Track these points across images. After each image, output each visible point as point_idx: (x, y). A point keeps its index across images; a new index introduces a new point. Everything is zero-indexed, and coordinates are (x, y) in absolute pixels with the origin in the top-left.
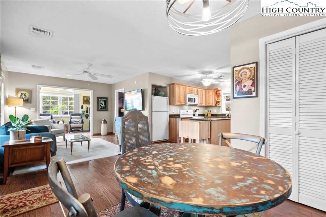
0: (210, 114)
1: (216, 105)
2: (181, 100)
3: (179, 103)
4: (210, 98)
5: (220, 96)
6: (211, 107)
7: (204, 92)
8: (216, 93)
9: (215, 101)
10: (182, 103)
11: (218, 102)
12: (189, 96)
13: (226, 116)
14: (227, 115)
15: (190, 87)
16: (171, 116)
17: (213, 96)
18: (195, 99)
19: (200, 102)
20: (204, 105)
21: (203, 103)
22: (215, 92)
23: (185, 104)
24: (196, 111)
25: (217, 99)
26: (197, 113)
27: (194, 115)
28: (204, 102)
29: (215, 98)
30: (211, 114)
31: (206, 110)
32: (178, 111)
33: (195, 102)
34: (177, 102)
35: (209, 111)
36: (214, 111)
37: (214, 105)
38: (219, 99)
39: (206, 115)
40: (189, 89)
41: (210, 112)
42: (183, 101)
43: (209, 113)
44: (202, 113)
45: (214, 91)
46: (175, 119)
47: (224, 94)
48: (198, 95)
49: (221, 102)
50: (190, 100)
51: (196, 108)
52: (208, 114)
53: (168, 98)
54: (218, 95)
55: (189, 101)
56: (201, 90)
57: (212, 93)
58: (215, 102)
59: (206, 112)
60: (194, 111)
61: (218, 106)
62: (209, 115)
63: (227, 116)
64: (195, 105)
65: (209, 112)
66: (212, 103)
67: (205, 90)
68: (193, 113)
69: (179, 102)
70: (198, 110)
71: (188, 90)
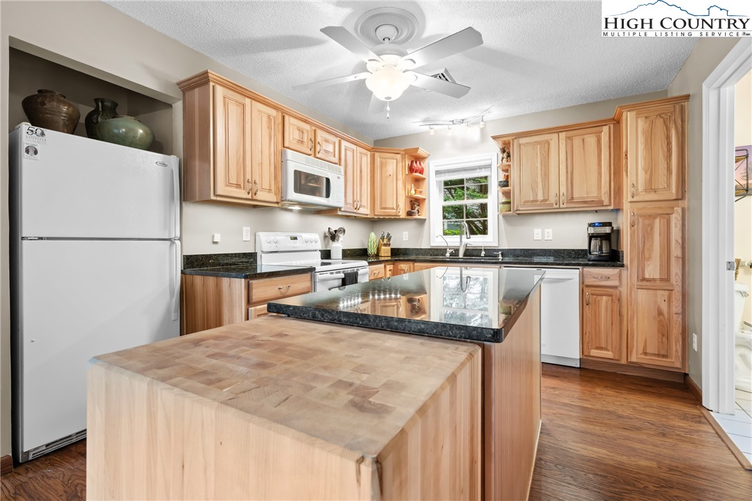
0: (389, 248)
1: (410, 214)
2: (257, 178)
3: (242, 193)
4: (390, 187)
5: (424, 179)
6: (395, 220)
7: (366, 160)
8: (411, 170)
9: (407, 197)
10: (261, 196)
11: (415, 203)
12: (297, 162)
13: (448, 255)
14: (449, 251)
15: (305, 121)
16: (193, 263)
17: (400, 177)
18: (328, 180)
19: (350, 200)
20: (365, 211)
21: (364, 203)
22: (408, 162)
23: (282, 205)
24: (333, 236)
25: (413, 192)
26: (337, 248)
27: (326, 255)
28: (366, 200)
29: (408, 186)
30: (392, 250)
31: (373, 235)
32: (247, 236)
33: (328, 195)
34: (229, 184)
35: (383, 238)
36: (403, 237)
37: (403, 215)
38: (421, 192)
39: (372, 251)
40: (301, 131)
41: (389, 239)
42: (266, 186)
43: (385, 245)
44: (356, 245)
45: (403, 158)
46: (211, 280)
47: (438, 173)
48: (342, 168)
49: (426, 201)
50: (306, 183)
51: (335, 224)
52: (378, 250)
53: (173, 161)
54: (418, 174)
55: (298, 189)
56: (354, 147)
57: (394, 167)
58: (408, 200)
59: (371, 240)
60: (325, 237)
61: (417, 217)
62: (385, 252)
63: (451, 254)
64: (331, 211)
65: (385, 241)
66: (397, 206)
67: (369, 153)
68: (320, 246)
69: (238, 186)
70: (344, 231)
71: (292, 135)
